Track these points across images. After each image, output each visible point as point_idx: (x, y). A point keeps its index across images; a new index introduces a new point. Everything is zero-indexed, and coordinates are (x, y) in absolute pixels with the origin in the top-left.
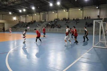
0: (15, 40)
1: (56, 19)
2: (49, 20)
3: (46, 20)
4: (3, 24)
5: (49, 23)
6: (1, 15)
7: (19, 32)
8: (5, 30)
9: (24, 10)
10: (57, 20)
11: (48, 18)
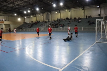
0: (21, 40)
1: (59, 19)
2: (53, 20)
3: (50, 20)
4: (9, 25)
5: (53, 22)
6: (7, 17)
7: (25, 32)
8: (11, 31)
9: (29, 11)
11: (51, 18)
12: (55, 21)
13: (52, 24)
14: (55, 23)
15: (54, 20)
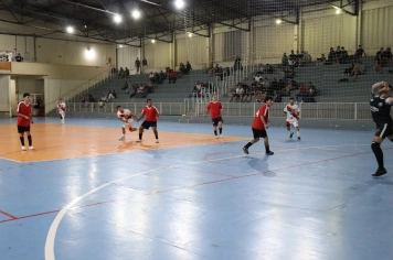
0: (93, 155)
1: (293, 57)
2: (258, 62)
3: (244, 63)
4: (38, 81)
5: (259, 73)
6: (30, 39)
8: (47, 110)
9: (136, 14)
10: (298, 60)
11: (253, 48)
12: (270, 69)
14: (269, 76)
15: (265, 62)
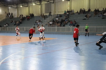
3: (52, 14)
7: (8, 32)
11: (55, 9)
13: (55, 20)
